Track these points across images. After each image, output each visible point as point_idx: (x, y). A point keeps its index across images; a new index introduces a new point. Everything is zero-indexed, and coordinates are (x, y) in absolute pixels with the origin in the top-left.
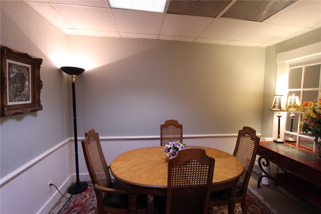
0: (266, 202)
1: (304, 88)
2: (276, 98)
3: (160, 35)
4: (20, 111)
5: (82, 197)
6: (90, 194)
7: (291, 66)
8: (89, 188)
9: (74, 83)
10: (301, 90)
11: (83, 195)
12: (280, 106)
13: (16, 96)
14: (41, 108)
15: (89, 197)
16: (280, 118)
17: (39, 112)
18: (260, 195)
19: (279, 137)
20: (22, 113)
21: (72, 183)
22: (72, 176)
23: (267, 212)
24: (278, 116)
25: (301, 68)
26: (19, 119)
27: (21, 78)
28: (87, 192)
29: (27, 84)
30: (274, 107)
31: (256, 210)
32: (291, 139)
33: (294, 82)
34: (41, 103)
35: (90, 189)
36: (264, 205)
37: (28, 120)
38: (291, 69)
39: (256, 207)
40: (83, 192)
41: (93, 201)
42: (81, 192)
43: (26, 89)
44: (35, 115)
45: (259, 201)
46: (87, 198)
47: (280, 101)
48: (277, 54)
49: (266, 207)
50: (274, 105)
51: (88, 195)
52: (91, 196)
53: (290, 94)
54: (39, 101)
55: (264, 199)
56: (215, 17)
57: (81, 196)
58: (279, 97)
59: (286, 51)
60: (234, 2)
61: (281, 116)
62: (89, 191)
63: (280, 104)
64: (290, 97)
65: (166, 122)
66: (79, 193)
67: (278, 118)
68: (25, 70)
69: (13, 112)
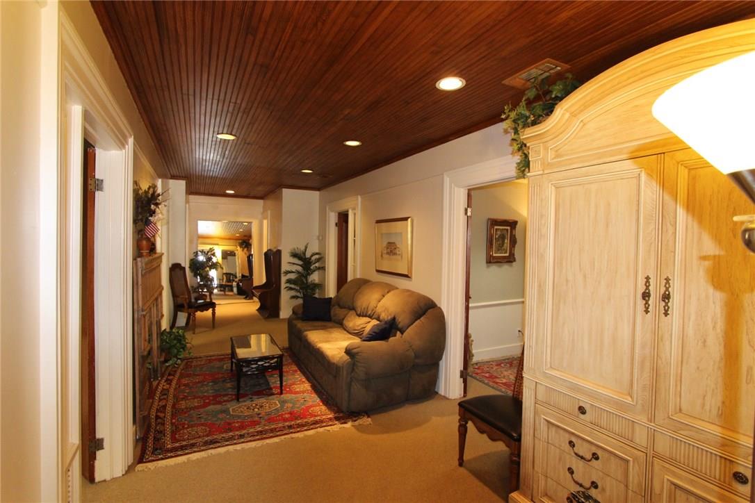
4: (499, 260)
13: (499, 250)
14: (515, 261)
17: (514, 263)
20: (501, 262)
26: (500, 266)
27: (503, 237)
29: (506, 241)
34: (515, 256)
37: (506, 267)
43: (505, 245)
44: (511, 266)
54: (514, 255)
68: (505, 231)
69: (495, 260)
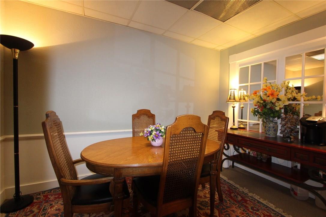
0: (230, 181)
1: (251, 82)
2: (231, 91)
3: (131, 20)
5: (27, 213)
6: (39, 207)
7: (240, 65)
8: (36, 201)
9: (17, 60)
10: (249, 84)
11: (28, 210)
12: (235, 97)
15: (38, 211)
16: (235, 108)
18: (224, 176)
19: (234, 125)
21: (6, 200)
22: (6, 190)
23: (232, 188)
24: (233, 107)
25: (248, 67)
28: (34, 205)
30: (230, 99)
31: (224, 188)
32: (242, 126)
33: (243, 78)
35: (38, 202)
36: (228, 183)
38: (241, 68)
39: (223, 186)
40: (27, 207)
41: (45, 214)
42: (24, 208)
45: (225, 181)
46: (34, 213)
47: (234, 94)
48: (230, 56)
49: (231, 184)
50: (230, 97)
51: (35, 210)
52: (40, 210)
53: (240, 88)
55: (228, 179)
56: (189, 9)
57: (24, 212)
58: (234, 90)
59: (236, 54)
60: (201, 2)
61: (235, 107)
62: (36, 205)
63: (234, 96)
64: (240, 91)
65: (138, 111)
66: (20, 209)
67: (233, 108)
